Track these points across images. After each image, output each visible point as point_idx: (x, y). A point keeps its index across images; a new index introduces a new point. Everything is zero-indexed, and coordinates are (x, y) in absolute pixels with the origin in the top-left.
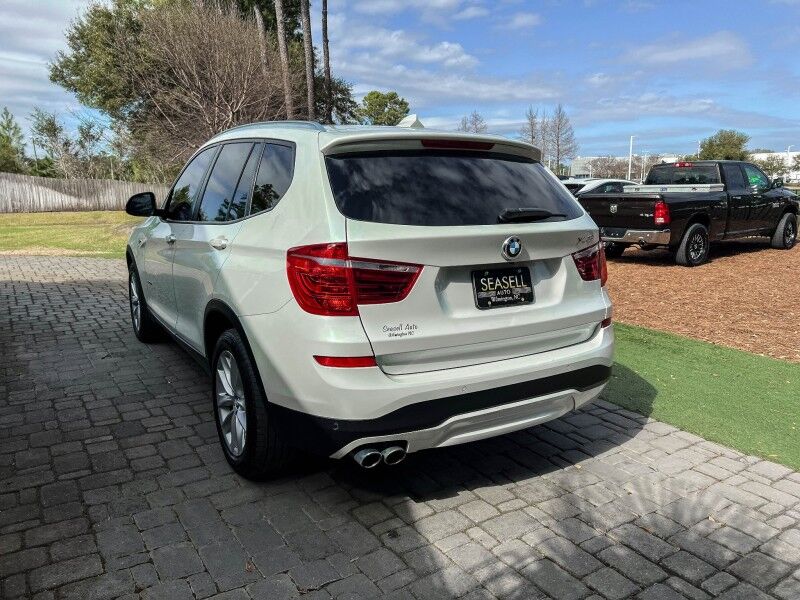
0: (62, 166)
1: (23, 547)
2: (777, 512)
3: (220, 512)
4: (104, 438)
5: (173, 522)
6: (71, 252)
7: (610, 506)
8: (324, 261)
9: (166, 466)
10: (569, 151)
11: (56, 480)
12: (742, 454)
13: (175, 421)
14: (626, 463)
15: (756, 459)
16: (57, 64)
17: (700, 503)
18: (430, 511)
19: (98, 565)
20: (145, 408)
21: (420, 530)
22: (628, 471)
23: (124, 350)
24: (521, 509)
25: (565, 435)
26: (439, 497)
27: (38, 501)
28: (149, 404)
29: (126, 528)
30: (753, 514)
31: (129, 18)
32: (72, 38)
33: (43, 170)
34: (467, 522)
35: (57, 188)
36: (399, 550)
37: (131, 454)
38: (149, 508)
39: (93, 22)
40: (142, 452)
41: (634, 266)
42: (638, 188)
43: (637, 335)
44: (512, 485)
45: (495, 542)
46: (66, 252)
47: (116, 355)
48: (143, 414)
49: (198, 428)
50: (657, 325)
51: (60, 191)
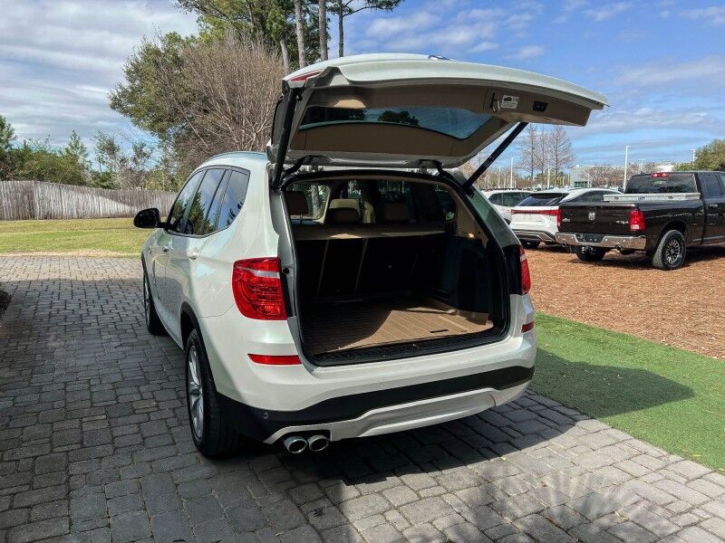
0: (118, 180)
1: (11, 508)
2: (683, 510)
3: (177, 485)
4: (100, 417)
5: (136, 493)
6: (114, 254)
7: (525, 496)
8: (259, 273)
9: (143, 444)
10: (567, 160)
11: (51, 452)
12: (665, 453)
13: (160, 404)
14: (550, 457)
15: (678, 458)
16: (116, 94)
17: (611, 499)
18: (357, 493)
19: (66, 526)
20: (139, 392)
21: (344, 511)
22: (549, 465)
23: (135, 340)
24: (440, 495)
25: (500, 428)
26: (368, 482)
27: (32, 470)
28: (142, 389)
29: (96, 497)
30: (660, 511)
31: (175, 55)
32: (129, 72)
33: (104, 183)
34: (387, 505)
35: (114, 198)
36: (320, 527)
37: (117, 432)
38: (120, 479)
39: (145, 58)
40: (126, 430)
41: (612, 269)
42: (617, 197)
43: (596, 336)
44: (437, 473)
45: (407, 524)
46: (110, 254)
47: (127, 344)
48: (136, 397)
49: (178, 411)
50: (618, 327)
51: (116, 200)
